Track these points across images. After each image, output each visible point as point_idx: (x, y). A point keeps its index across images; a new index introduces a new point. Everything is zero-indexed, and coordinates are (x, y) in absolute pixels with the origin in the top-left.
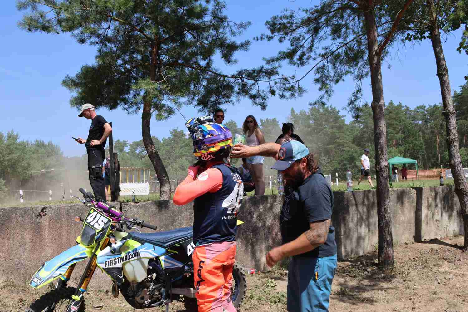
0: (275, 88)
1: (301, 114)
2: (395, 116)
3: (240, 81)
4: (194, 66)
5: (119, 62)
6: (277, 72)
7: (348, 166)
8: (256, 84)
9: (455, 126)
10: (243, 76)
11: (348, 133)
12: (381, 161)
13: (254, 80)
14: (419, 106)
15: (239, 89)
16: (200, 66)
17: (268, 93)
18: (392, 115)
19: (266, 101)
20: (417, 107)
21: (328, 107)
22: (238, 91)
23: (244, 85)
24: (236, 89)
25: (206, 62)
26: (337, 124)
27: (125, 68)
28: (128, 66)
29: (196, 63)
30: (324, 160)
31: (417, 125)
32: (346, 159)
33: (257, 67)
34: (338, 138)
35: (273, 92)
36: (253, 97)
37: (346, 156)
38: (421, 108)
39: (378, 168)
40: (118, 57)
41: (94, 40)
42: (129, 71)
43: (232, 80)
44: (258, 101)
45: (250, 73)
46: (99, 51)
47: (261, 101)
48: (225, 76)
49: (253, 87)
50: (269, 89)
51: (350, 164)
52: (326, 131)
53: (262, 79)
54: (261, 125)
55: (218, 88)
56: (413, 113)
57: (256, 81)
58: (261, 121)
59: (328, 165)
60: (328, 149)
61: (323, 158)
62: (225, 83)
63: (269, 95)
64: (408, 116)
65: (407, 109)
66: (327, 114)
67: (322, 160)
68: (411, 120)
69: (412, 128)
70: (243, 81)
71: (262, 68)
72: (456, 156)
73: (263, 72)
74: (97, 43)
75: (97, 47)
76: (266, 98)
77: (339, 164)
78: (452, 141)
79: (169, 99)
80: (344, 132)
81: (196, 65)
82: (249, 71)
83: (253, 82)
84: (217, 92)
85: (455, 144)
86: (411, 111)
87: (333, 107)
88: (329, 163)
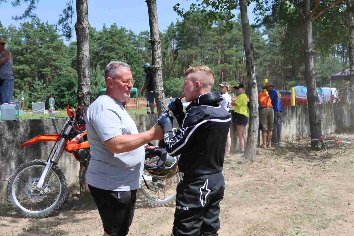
1: (10, 28)
2: (118, 40)
7: (66, 92)
9: (160, 55)
11: (67, 56)
12: (83, 87)
14: (143, 31)
18: (116, 39)
20: (141, 32)
21: (43, 23)
26: (54, 44)
30: (39, 85)
31: (141, 51)
32: (64, 85)
34: (55, 60)
37: (63, 81)
38: (145, 34)
39: (80, 94)
51: (68, 90)
52: (41, 52)
56: (137, 39)
59: (43, 91)
60: (43, 72)
61: (37, 83)
64: (132, 41)
65: (132, 34)
66: (43, 32)
67: (36, 85)
68: (135, 45)
69: (135, 54)
72: (159, 85)
77: (56, 90)
78: (157, 69)
80: (62, 54)
85: (159, 73)
86: (135, 36)
87: (49, 24)
88: (44, 88)
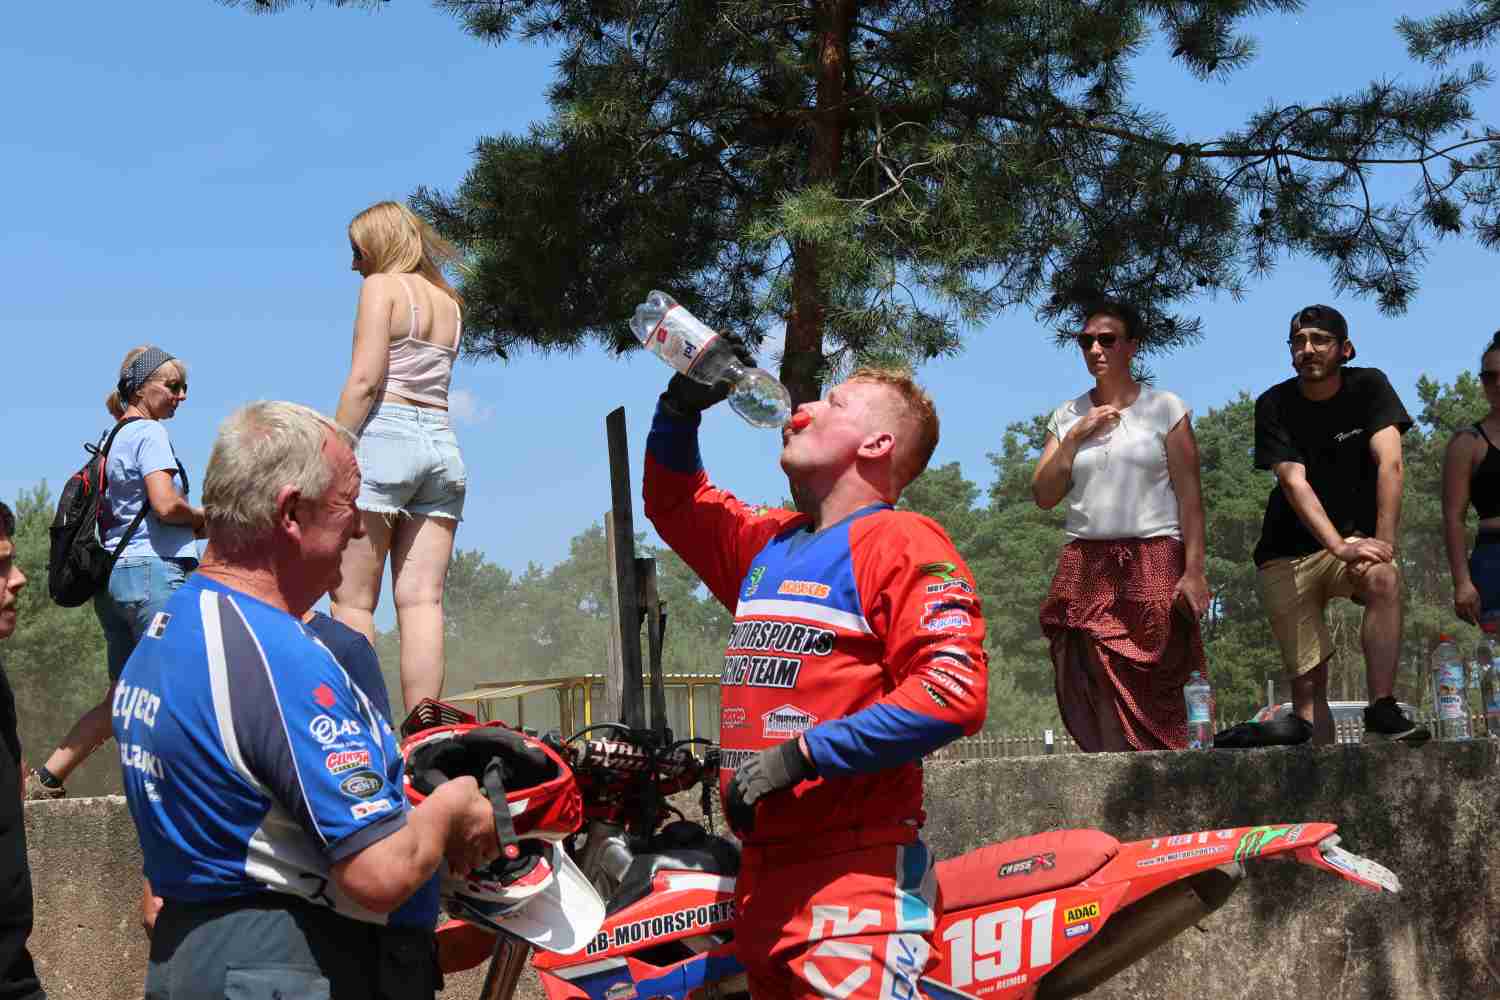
0: (1455, 197)
3: (1267, 168)
4: (1031, 111)
5: (662, 110)
6: (1464, 108)
8: (1353, 177)
10: (1283, 142)
13: (1342, 160)
15: (1265, 213)
16: (1058, 105)
17: (1417, 223)
19: (1409, 267)
22: (1258, 220)
23: (1292, 190)
24: (1248, 210)
25: (1088, 83)
27: (686, 139)
28: (701, 131)
29: (1041, 95)
33: (1353, 89)
35: (1444, 217)
36: (1339, 246)
40: (658, 87)
41: (542, 14)
42: (705, 155)
43: (1223, 167)
44: (1362, 264)
45: (1318, 125)
46: (570, 64)
47: (1382, 264)
48: (1189, 152)
49: (1337, 197)
50: (1424, 198)
53: (1381, 152)
54: (1428, 418)
55: (1153, 213)
57: (1353, 165)
58: (1426, 390)
62: (1191, 185)
63: (1425, 233)
70: (1286, 170)
71: (1381, 93)
73: (1389, 115)
74: (557, 26)
75: (559, 46)
76: (1407, 246)
79: (922, 281)
81: (1038, 105)
82: (1314, 115)
83: (1338, 169)
84: (1151, 233)
